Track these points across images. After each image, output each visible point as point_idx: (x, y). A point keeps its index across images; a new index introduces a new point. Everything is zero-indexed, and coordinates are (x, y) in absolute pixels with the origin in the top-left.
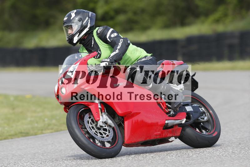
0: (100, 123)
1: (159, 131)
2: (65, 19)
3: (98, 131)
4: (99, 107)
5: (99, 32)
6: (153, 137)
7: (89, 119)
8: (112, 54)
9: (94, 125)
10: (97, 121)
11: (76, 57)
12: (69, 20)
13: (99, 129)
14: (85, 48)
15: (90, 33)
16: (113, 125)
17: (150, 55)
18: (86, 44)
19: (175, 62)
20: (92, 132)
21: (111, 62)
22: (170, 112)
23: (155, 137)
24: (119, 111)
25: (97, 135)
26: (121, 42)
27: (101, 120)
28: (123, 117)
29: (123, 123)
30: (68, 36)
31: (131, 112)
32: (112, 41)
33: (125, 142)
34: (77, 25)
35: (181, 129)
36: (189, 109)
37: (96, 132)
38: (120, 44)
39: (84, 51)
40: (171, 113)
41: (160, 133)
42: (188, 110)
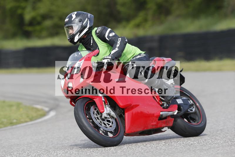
0: (104, 115)
1: (155, 122)
2: (67, 20)
3: (102, 122)
4: (103, 100)
5: (98, 32)
6: (150, 127)
7: (94, 110)
8: (113, 52)
9: (99, 116)
10: (101, 113)
11: (76, 55)
12: (70, 21)
13: (103, 120)
14: (84, 46)
15: (89, 33)
16: (115, 117)
17: (144, 52)
18: (85, 43)
19: (165, 59)
20: (97, 122)
21: (113, 59)
22: (163, 104)
23: (152, 127)
24: (121, 104)
25: (101, 125)
26: (119, 40)
27: (105, 112)
28: (123, 109)
29: (124, 114)
30: (69, 35)
31: (131, 104)
32: (110, 40)
33: (126, 131)
34: (78, 25)
35: (173, 120)
36: (179, 101)
37: (100, 122)
38: (119, 42)
39: (83, 50)
40: (165, 105)
41: (156, 123)
42: (179, 103)
